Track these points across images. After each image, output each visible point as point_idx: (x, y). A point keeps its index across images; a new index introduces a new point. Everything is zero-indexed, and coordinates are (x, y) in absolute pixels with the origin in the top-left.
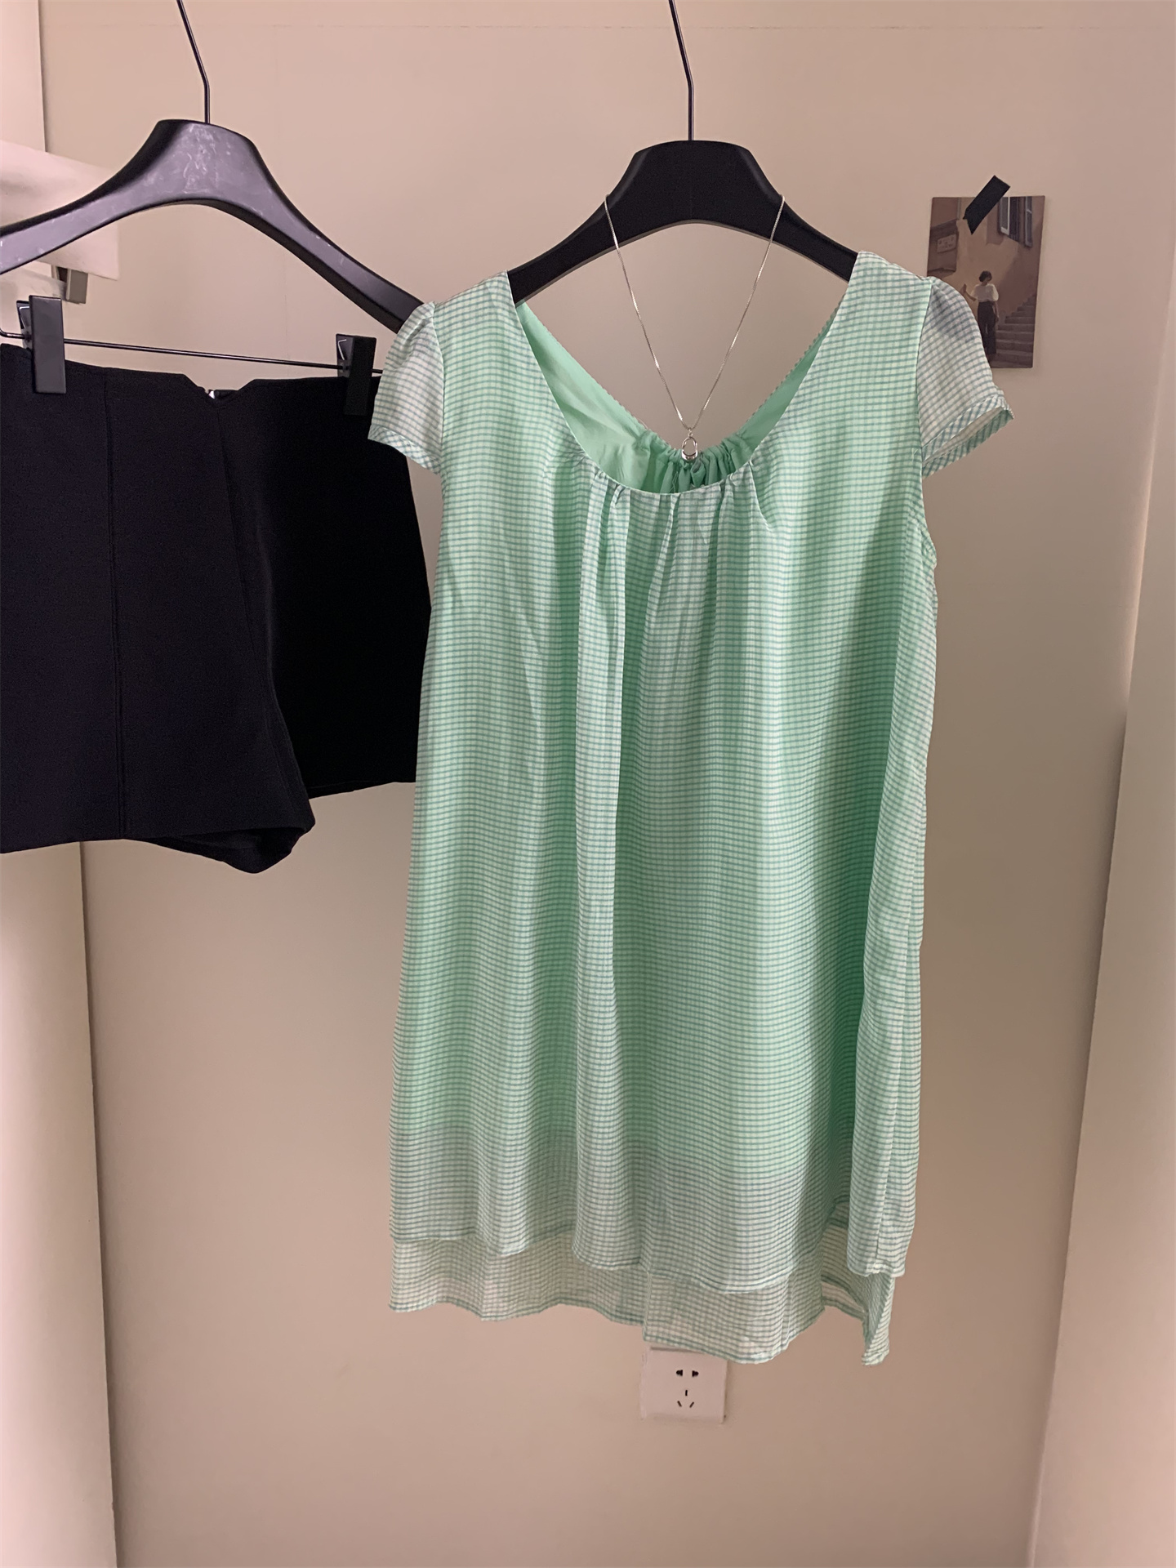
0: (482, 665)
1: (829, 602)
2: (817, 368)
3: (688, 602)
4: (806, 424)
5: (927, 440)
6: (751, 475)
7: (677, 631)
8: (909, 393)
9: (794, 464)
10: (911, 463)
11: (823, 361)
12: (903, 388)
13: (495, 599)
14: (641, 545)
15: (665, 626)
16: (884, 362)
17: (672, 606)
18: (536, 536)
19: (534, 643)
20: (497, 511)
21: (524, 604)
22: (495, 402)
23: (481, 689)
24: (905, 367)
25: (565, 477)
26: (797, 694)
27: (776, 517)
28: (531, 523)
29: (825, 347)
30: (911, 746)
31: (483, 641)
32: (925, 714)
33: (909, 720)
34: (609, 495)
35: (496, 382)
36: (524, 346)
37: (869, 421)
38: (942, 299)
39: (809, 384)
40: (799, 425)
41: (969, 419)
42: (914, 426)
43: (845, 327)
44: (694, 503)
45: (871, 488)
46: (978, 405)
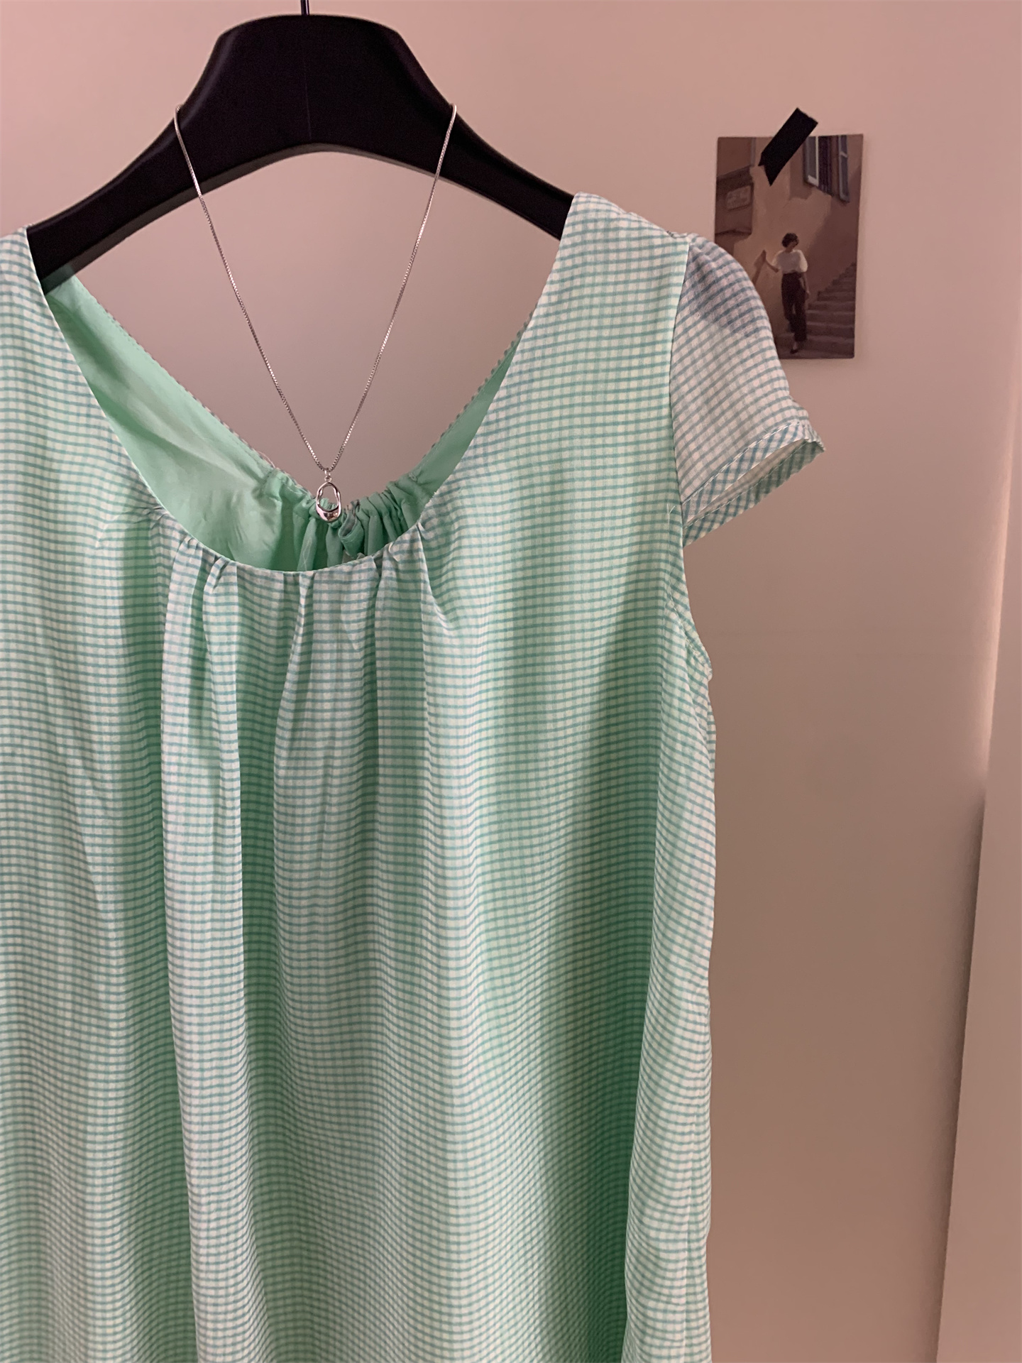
0: (23, 834)
1: (550, 735)
2: (516, 379)
3: (333, 738)
4: (502, 466)
5: (688, 492)
6: (420, 545)
7: (319, 781)
8: (659, 418)
9: (484, 530)
10: (666, 526)
11: (525, 367)
12: (649, 409)
13: (36, 734)
14: (263, 647)
15: (301, 773)
16: (619, 369)
17: (309, 744)
18: (89, 640)
19: (98, 803)
20: (30, 600)
21: (78, 743)
22: (17, 431)
23: (24, 870)
24: (651, 377)
25: (142, 543)
26: (507, 873)
27: (460, 613)
28: (79, 619)
29: (527, 345)
30: (682, 962)
31: (21, 797)
32: (701, 914)
33: (678, 923)
34: (204, 571)
35: (17, 400)
37: (599, 462)
38: (706, 269)
39: (503, 404)
40: (492, 469)
41: (752, 460)
42: (669, 469)
43: (557, 313)
44: (335, 587)
45: (606, 564)
46: (767, 436)
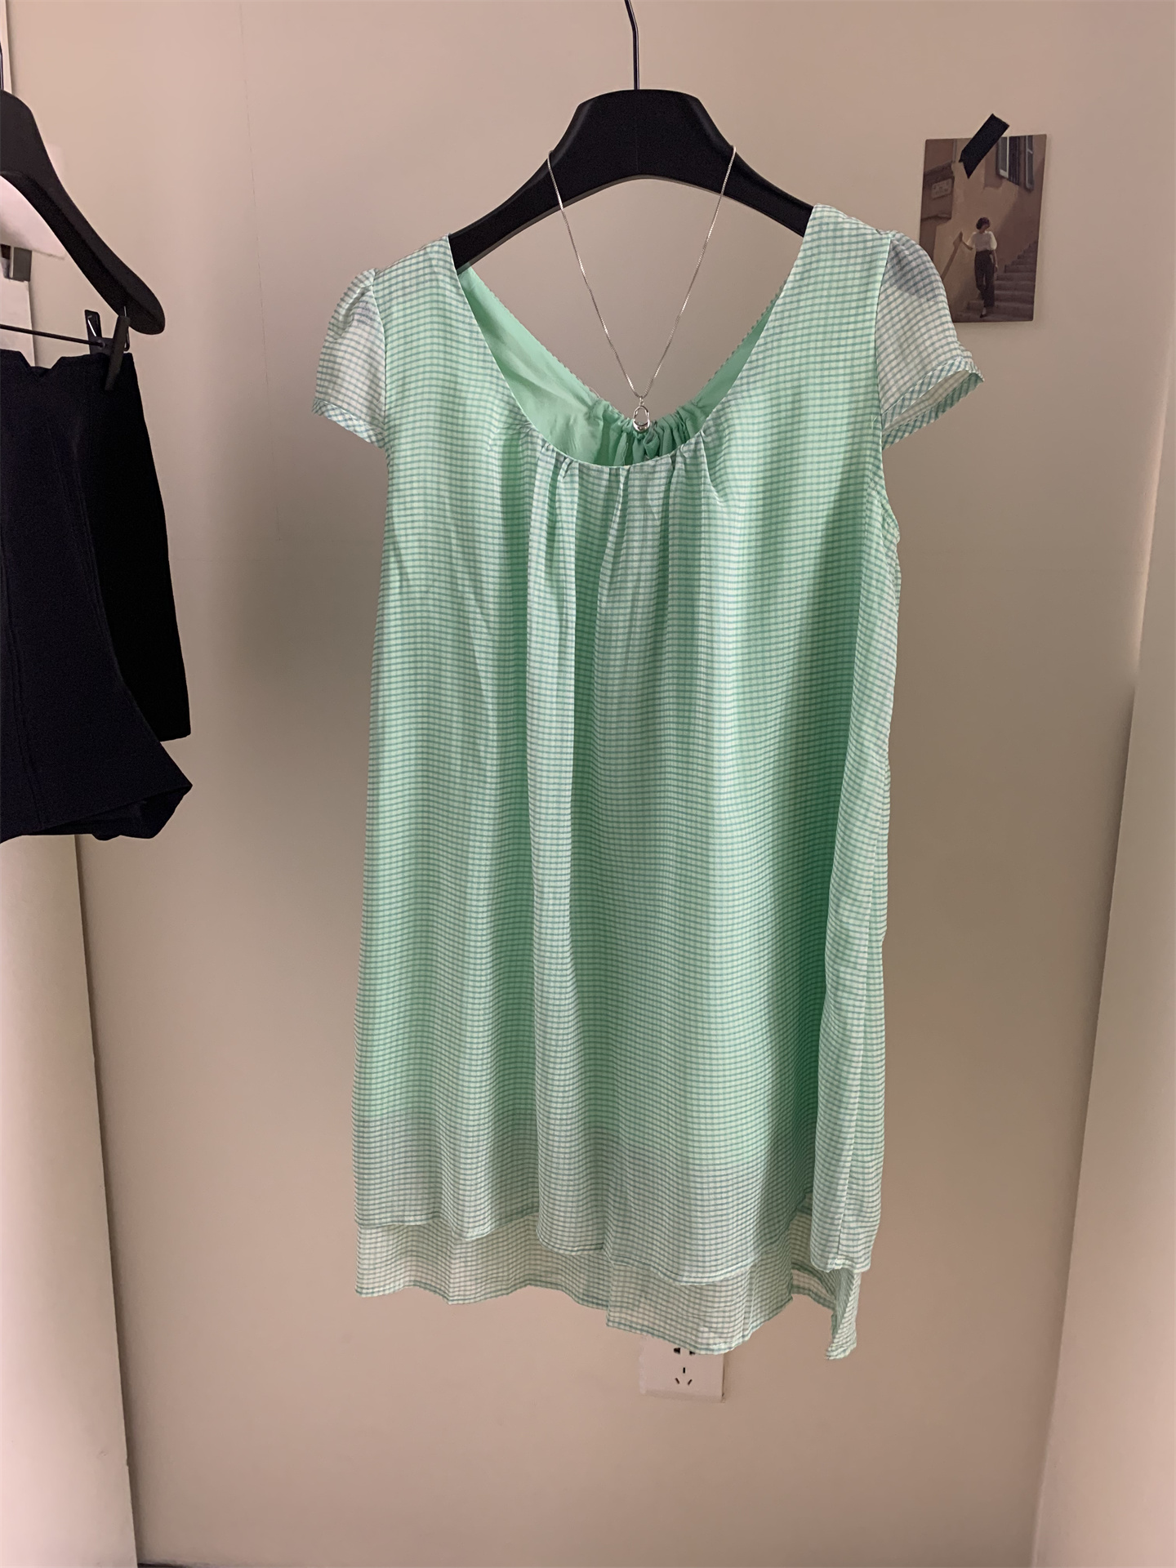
0: (431, 646)
1: (786, 579)
2: (771, 331)
3: (639, 580)
4: (760, 391)
5: (886, 406)
6: (702, 446)
7: (628, 611)
8: (868, 357)
9: (746, 434)
10: (871, 431)
11: (777, 323)
12: (861, 351)
13: (443, 578)
14: (592, 520)
15: (616, 605)
16: (841, 324)
17: (623, 585)
18: (482, 512)
19: (484, 624)
20: (442, 487)
21: (472, 583)
22: (438, 372)
23: (431, 671)
24: (863, 329)
25: (513, 449)
26: (753, 675)
27: (728, 490)
28: (476, 498)
29: (779, 309)
30: (870, 730)
31: (432, 621)
32: (885, 697)
33: (868, 703)
34: (557, 467)
35: (439, 351)
36: (466, 313)
37: (826, 387)
38: (901, 255)
39: (762, 348)
40: (752, 393)
41: (929, 384)
42: (873, 392)
43: (800, 287)
44: (643, 476)
45: (829, 458)
46: (940, 368)
